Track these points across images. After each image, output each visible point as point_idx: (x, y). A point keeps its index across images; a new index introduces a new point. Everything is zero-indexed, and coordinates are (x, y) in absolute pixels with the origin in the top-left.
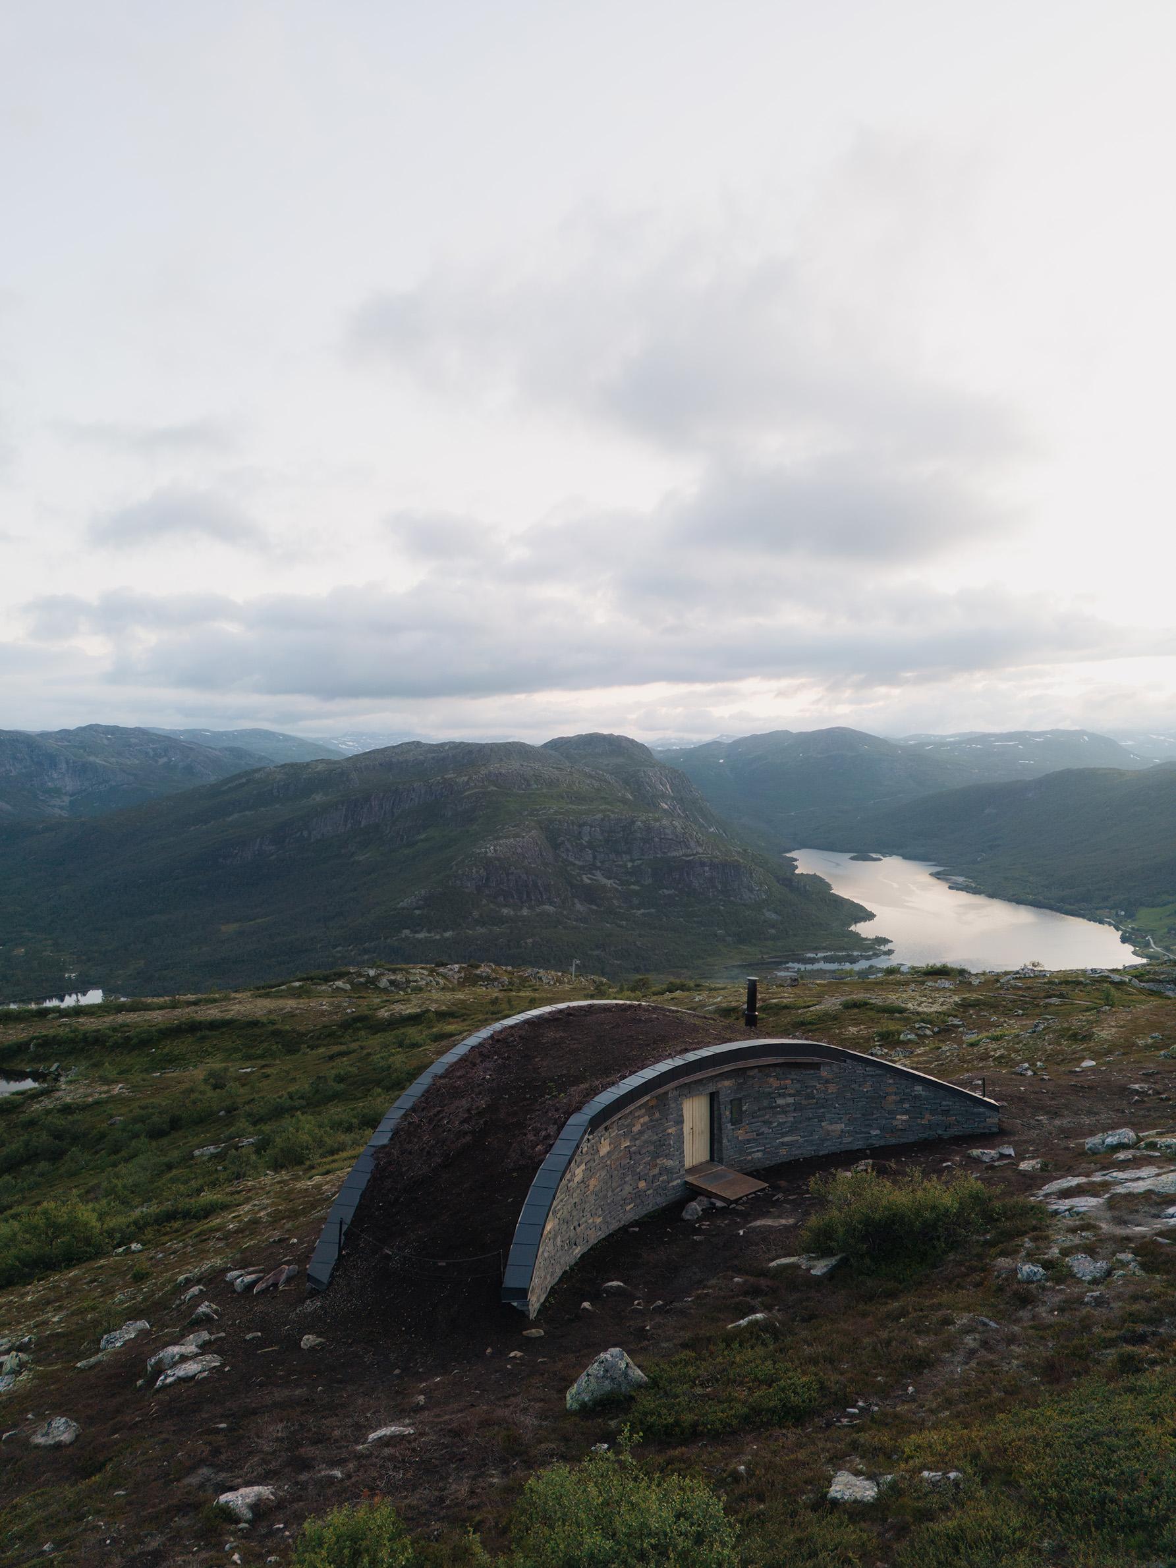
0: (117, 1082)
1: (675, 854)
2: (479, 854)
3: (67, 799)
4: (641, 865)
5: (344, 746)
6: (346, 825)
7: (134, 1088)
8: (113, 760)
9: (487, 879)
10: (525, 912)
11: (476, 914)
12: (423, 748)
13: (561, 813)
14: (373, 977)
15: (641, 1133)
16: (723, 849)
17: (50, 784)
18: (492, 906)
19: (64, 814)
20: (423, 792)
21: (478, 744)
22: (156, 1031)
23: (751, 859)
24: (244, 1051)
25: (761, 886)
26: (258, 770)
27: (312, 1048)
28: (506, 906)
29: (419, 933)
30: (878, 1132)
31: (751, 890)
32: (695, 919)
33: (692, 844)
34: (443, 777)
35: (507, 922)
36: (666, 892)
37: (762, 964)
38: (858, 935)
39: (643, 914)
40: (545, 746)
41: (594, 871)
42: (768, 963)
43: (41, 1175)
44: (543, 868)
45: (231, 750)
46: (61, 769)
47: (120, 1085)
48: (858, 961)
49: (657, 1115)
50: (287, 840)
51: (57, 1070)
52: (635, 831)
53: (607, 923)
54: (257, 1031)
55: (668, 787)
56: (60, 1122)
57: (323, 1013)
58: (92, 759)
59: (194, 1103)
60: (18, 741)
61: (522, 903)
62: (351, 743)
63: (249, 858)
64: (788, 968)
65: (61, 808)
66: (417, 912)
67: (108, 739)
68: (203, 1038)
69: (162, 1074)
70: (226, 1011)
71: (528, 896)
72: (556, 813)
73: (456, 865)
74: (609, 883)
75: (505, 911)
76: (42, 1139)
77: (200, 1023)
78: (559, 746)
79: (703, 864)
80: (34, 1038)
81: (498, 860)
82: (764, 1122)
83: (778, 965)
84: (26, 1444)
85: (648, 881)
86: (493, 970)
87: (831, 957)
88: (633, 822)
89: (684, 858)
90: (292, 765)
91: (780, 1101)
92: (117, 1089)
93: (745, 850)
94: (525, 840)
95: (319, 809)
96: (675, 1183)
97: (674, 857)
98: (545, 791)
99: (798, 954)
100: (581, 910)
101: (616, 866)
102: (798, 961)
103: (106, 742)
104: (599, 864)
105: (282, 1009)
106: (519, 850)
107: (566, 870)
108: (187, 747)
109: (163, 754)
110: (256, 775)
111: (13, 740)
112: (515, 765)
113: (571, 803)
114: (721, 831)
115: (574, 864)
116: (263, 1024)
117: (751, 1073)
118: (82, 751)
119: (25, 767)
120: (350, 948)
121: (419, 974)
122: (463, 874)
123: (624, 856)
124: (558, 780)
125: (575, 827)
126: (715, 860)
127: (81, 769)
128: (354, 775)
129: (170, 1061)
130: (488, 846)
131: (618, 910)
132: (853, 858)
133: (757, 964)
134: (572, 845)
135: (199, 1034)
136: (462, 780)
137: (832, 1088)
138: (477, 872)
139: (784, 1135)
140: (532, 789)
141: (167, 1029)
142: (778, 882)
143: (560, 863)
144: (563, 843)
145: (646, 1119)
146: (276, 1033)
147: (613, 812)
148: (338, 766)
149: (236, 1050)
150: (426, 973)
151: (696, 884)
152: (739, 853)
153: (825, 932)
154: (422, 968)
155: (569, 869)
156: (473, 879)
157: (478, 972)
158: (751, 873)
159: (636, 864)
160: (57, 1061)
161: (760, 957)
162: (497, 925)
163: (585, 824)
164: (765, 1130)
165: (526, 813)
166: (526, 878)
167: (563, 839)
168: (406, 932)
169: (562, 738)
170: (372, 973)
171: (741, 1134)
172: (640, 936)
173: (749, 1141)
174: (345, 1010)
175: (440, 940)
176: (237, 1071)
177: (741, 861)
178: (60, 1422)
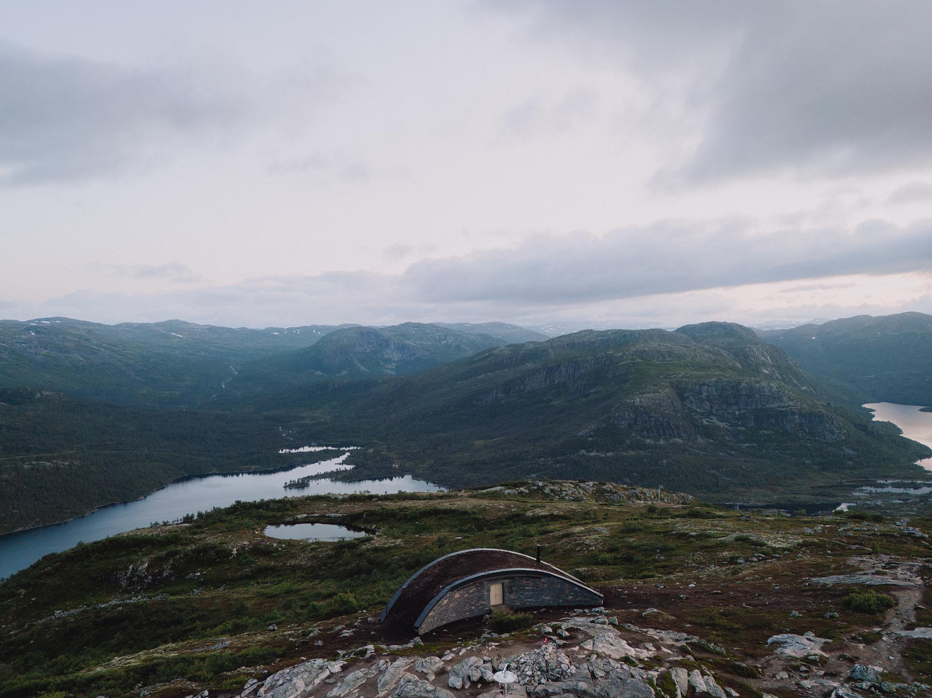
0: (398, 538)
1: (771, 406)
2: (630, 403)
3: (394, 365)
4: (746, 413)
5: (548, 331)
6: (546, 383)
7: (406, 542)
8: (418, 342)
9: (636, 420)
10: (662, 442)
11: (628, 442)
12: (594, 334)
13: (686, 377)
14: (541, 487)
15: (473, 593)
16: (810, 404)
17: (386, 356)
18: (639, 437)
19: (393, 373)
20: (593, 362)
21: (631, 331)
22: (419, 513)
23: (833, 410)
24: (459, 527)
25: (841, 430)
26: (495, 349)
27: (491, 529)
28: (649, 438)
29: (591, 452)
30: (562, 601)
31: (833, 433)
32: (788, 452)
33: (785, 399)
34: (606, 353)
35: (650, 448)
36: (766, 432)
37: (841, 486)
38: (921, 468)
39: (748, 447)
40: (678, 330)
41: (711, 417)
42: (845, 486)
43: (363, 580)
44: (674, 413)
45: (481, 335)
46: (391, 348)
47: (400, 540)
48: (921, 488)
49: (480, 588)
50: (512, 391)
51: (375, 528)
52: (741, 390)
53: (721, 452)
54: (466, 517)
55: (769, 358)
56: (372, 556)
57: (500, 510)
58: (407, 342)
59: (427, 554)
60: (370, 332)
61: (660, 436)
62: (552, 329)
63: (490, 401)
64: (862, 490)
65: (391, 370)
66: (590, 439)
67: (415, 330)
68: (441, 518)
69: (420, 535)
70: (453, 504)
71: (664, 431)
72: (684, 377)
73: (614, 409)
74: (722, 425)
75: (648, 441)
76: (364, 563)
77: (440, 510)
78: (686, 330)
79: (793, 414)
80: (365, 511)
81: (642, 408)
82: (521, 594)
83: (854, 487)
84: (313, 645)
85: (752, 424)
86: (614, 487)
87: (898, 484)
88: (740, 384)
89: (779, 409)
90: (514, 345)
91: (526, 588)
92: (398, 542)
93: (828, 404)
94: (661, 394)
95: (530, 373)
96: (486, 609)
97: (771, 408)
98: (675, 362)
99: (870, 481)
100: (702, 442)
101: (728, 413)
102: (871, 486)
103: (414, 332)
104: (714, 412)
105: (480, 506)
106: (657, 402)
107: (691, 415)
108: (457, 334)
109: (444, 338)
110: (494, 351)
111: (368, 332)
112: (654, 345)
113: (694, 370)
114: (812, 389)
115: (697, 411)
116: (469, 514)
117: (516, 578)
118: (402, 337)
119: (374, 347)
120: (548, 459)
121: (568, 487)
122: (619, 416)
123: (733, 406)
124: (685, 355)
125: (697, 386)
126: (802, 411)
127: (402, 348)
128: (551, 351)
129: (424, 529)
130: (636, 398)
131: (729, 443)
132: (922, 410)
133: (837, 486)
134: (695, 399)
135: (439, 516)
136: (618, 355)
137: (546, 585)
138: (628, 415)
139: (529, 598)
140: (667, 361)
141: (424, 512)
142: (856, 427)
143: (686, 411)
144: (688, 397)
145: (475, 589)
146: (475, 519)
147: (724, 376)
148: (541, 345)
149: (456, 526)
150: (573, 486)
151: (788, 427)
152: (823, 405)
153: (894, 466)
154: (571, 483)
155: (693, 414)
156: (626, 419)
157: (605, 487)
158: (833, 421)
159: (742, 412)
160: (375, 524)
161: (840, 481)
162: (643, 450)
163: (704, 384)
164: (521, 596)
165: (662, 377)
166: (662, 420)
167: (688, 394)
168: (583, 451)
169: (690, 325)
170: (541, 484)
171: (512, 597)
172: (745, 462)
173: (515, 599)
174: (511, 509)
175: (604, 457)
176: (454, 538)
177: (824, 412)
178: (320, 641)
